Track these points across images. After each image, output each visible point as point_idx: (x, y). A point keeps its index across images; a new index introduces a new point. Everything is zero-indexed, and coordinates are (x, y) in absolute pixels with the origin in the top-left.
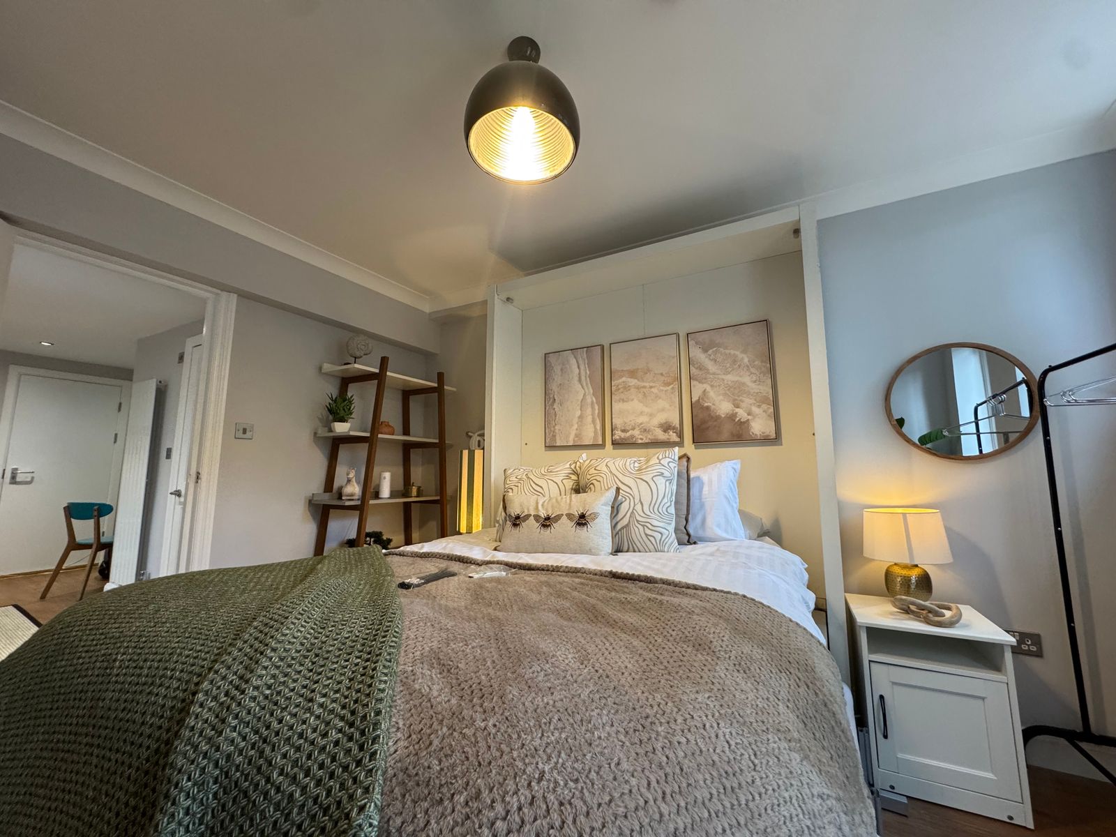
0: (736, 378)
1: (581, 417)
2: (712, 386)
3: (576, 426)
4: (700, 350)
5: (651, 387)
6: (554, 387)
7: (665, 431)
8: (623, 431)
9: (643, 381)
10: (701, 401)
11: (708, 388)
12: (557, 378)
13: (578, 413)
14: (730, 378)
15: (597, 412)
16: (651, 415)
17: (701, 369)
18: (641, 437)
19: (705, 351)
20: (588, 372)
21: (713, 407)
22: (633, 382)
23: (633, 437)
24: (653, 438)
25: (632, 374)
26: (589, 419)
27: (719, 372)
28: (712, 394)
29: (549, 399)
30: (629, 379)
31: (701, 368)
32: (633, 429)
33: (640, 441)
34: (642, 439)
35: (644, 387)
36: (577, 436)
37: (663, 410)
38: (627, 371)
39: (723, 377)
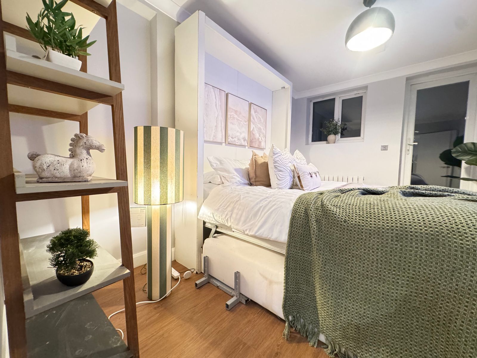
1: (216, 126)
3: (214, 131)
8: (232, 138)
9: (239, 117)
10: (253, 131)
13: (215, 124)
14: (259, 125)
15: (223, 126)
16: (241, 133)
17: (253, 119)
19: (255, 113)
20: (220, 104)
21: (255, 135)
22: (236, 116)
23: (235, 141)
24: (241, 143)
25: (236, 112)
26: (219, 129)
27: (257, 122)
28: (255, 129)
30: (235, 114)
32: (235, 138)
33: (237, 144)
36: (214, 136)
37: (244, 132)
38: (234, 110)
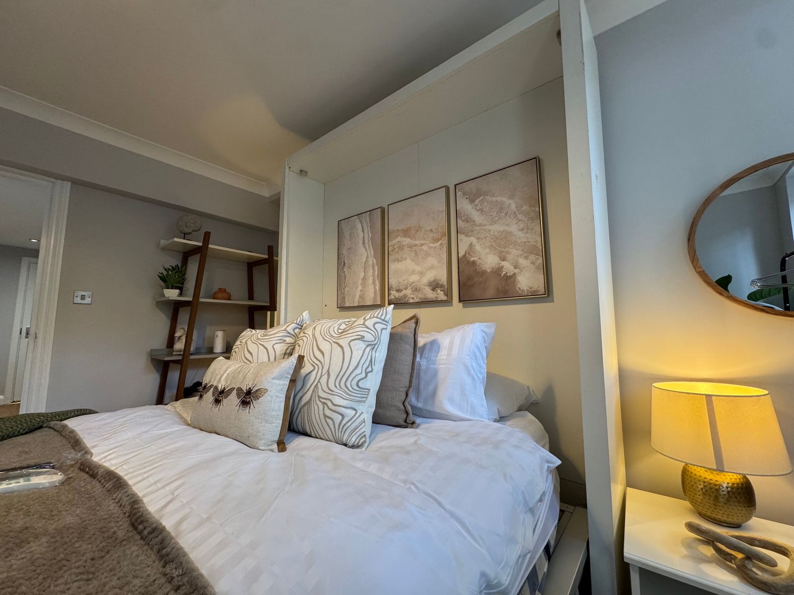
0: (503, 228)
1: (364, 279)
3: (360, 288)
4: (467, 201)
5: (422, 245)
6: (344, 252)
7: (433, 290)
8: (398, 291)
10: (467, 255)
11: (475, 241)
12: (347, 243)
13: (362, 275)
15: (376, 273)
16: (422, 274)
17: (467, 222)
18: (413, 296)
19: (472, 201)
20: (370, 235)
21: (479, 261)
22: (407, 241)
23: (405, 296)
25: (406, 233)
26: (370, 280)
27: (485, 222)
28: (478, 247)
29: (341, 264)
30: (403, 239)
31: (468, 220)
32: (406, 289)
33: (412, 301)
34: (413, 298)
35: (416, 245)
36: (361, 297)
37: (432, 267)
38: (402, 230)
39: (490, 227)
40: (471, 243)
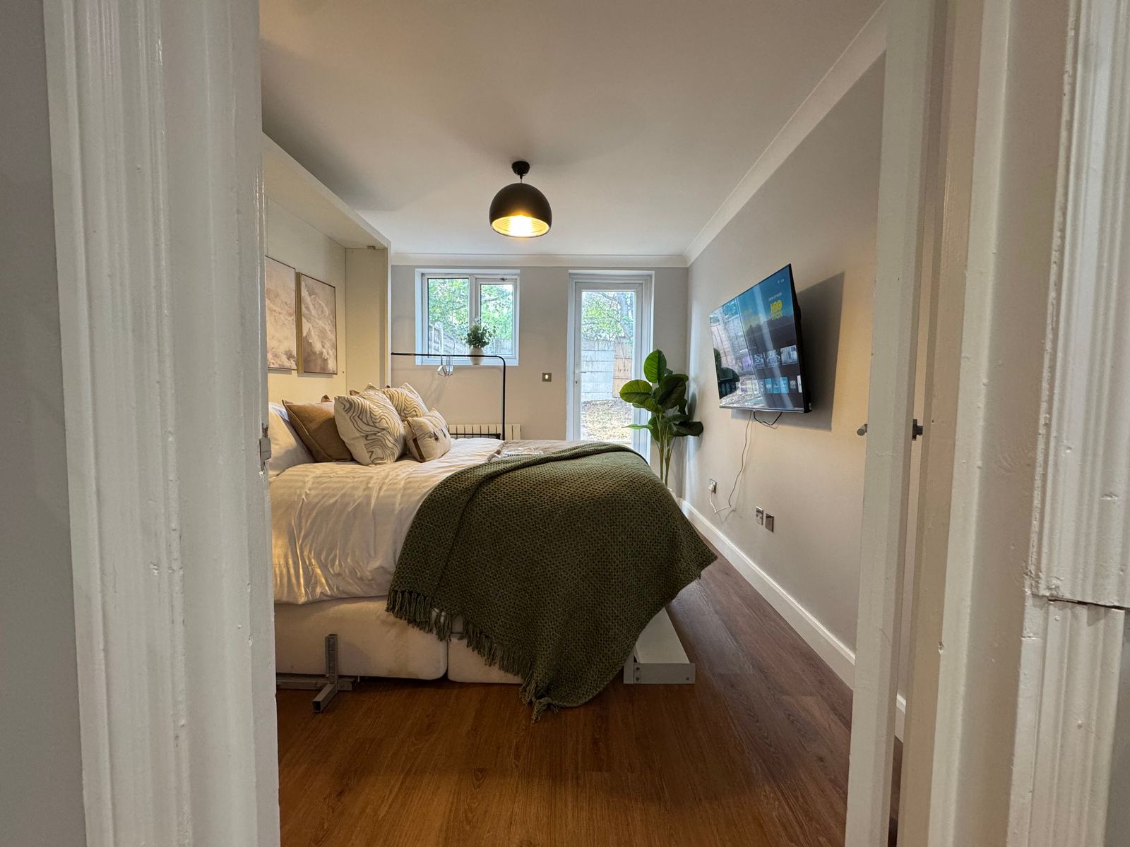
0: (323, 325)
2: (313, 326)
4: (307, 293)
5: (280, 313)
7: (288, 359)
10: (308, 336)
11: (311, 328)
14: (321, 323)
16: (280, 341)
18: (273, 361)
19: (310, 295)
21: (313, 344)
24: (281, 363)
27: (316, 316)
28: (312, 332)
31: (307, 308)
34: (273, 364)
35: (275, 311)
37: (287, 338)
39: (317, 320)
40: (309, 329)
